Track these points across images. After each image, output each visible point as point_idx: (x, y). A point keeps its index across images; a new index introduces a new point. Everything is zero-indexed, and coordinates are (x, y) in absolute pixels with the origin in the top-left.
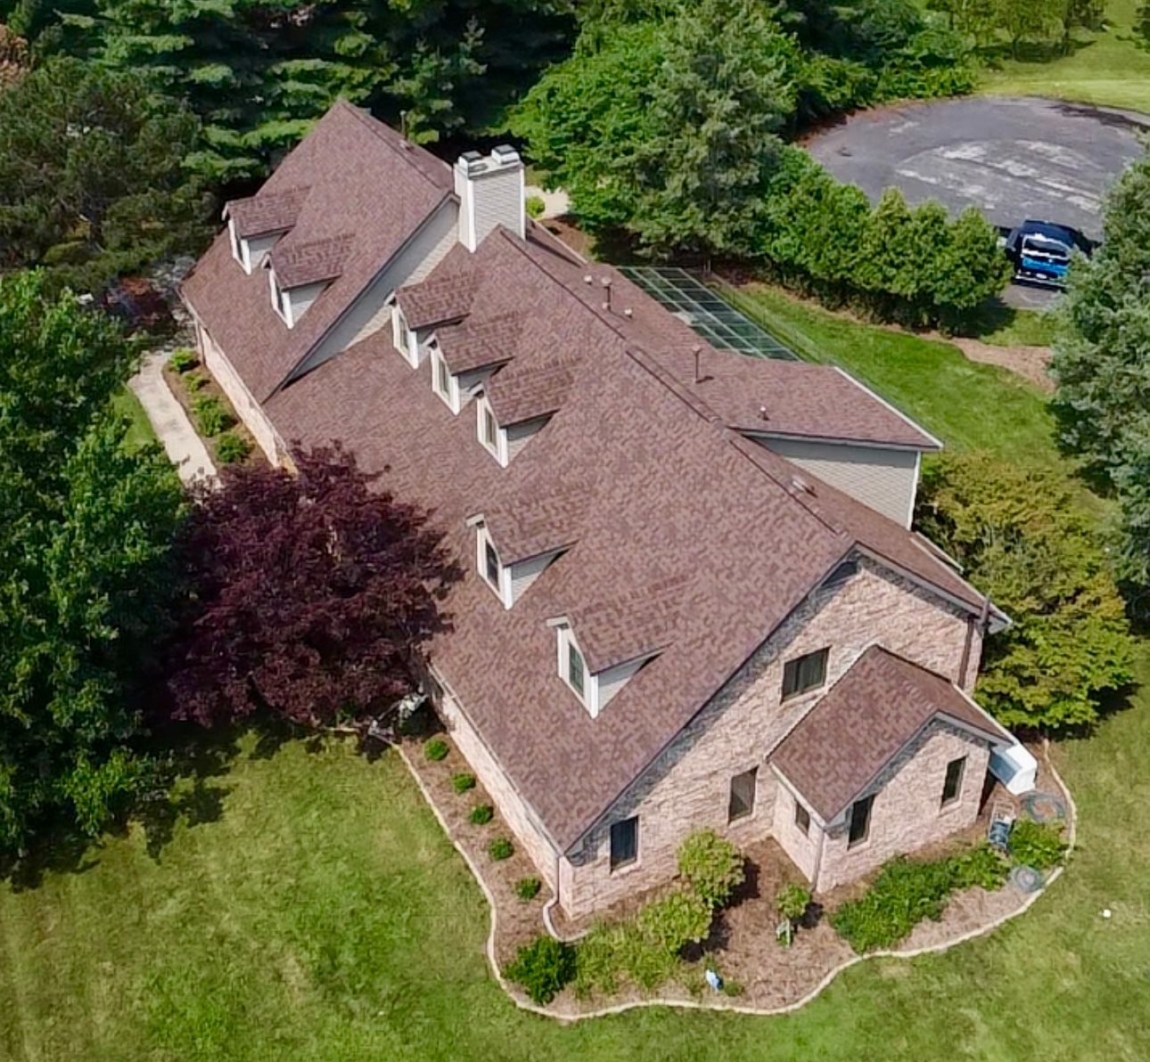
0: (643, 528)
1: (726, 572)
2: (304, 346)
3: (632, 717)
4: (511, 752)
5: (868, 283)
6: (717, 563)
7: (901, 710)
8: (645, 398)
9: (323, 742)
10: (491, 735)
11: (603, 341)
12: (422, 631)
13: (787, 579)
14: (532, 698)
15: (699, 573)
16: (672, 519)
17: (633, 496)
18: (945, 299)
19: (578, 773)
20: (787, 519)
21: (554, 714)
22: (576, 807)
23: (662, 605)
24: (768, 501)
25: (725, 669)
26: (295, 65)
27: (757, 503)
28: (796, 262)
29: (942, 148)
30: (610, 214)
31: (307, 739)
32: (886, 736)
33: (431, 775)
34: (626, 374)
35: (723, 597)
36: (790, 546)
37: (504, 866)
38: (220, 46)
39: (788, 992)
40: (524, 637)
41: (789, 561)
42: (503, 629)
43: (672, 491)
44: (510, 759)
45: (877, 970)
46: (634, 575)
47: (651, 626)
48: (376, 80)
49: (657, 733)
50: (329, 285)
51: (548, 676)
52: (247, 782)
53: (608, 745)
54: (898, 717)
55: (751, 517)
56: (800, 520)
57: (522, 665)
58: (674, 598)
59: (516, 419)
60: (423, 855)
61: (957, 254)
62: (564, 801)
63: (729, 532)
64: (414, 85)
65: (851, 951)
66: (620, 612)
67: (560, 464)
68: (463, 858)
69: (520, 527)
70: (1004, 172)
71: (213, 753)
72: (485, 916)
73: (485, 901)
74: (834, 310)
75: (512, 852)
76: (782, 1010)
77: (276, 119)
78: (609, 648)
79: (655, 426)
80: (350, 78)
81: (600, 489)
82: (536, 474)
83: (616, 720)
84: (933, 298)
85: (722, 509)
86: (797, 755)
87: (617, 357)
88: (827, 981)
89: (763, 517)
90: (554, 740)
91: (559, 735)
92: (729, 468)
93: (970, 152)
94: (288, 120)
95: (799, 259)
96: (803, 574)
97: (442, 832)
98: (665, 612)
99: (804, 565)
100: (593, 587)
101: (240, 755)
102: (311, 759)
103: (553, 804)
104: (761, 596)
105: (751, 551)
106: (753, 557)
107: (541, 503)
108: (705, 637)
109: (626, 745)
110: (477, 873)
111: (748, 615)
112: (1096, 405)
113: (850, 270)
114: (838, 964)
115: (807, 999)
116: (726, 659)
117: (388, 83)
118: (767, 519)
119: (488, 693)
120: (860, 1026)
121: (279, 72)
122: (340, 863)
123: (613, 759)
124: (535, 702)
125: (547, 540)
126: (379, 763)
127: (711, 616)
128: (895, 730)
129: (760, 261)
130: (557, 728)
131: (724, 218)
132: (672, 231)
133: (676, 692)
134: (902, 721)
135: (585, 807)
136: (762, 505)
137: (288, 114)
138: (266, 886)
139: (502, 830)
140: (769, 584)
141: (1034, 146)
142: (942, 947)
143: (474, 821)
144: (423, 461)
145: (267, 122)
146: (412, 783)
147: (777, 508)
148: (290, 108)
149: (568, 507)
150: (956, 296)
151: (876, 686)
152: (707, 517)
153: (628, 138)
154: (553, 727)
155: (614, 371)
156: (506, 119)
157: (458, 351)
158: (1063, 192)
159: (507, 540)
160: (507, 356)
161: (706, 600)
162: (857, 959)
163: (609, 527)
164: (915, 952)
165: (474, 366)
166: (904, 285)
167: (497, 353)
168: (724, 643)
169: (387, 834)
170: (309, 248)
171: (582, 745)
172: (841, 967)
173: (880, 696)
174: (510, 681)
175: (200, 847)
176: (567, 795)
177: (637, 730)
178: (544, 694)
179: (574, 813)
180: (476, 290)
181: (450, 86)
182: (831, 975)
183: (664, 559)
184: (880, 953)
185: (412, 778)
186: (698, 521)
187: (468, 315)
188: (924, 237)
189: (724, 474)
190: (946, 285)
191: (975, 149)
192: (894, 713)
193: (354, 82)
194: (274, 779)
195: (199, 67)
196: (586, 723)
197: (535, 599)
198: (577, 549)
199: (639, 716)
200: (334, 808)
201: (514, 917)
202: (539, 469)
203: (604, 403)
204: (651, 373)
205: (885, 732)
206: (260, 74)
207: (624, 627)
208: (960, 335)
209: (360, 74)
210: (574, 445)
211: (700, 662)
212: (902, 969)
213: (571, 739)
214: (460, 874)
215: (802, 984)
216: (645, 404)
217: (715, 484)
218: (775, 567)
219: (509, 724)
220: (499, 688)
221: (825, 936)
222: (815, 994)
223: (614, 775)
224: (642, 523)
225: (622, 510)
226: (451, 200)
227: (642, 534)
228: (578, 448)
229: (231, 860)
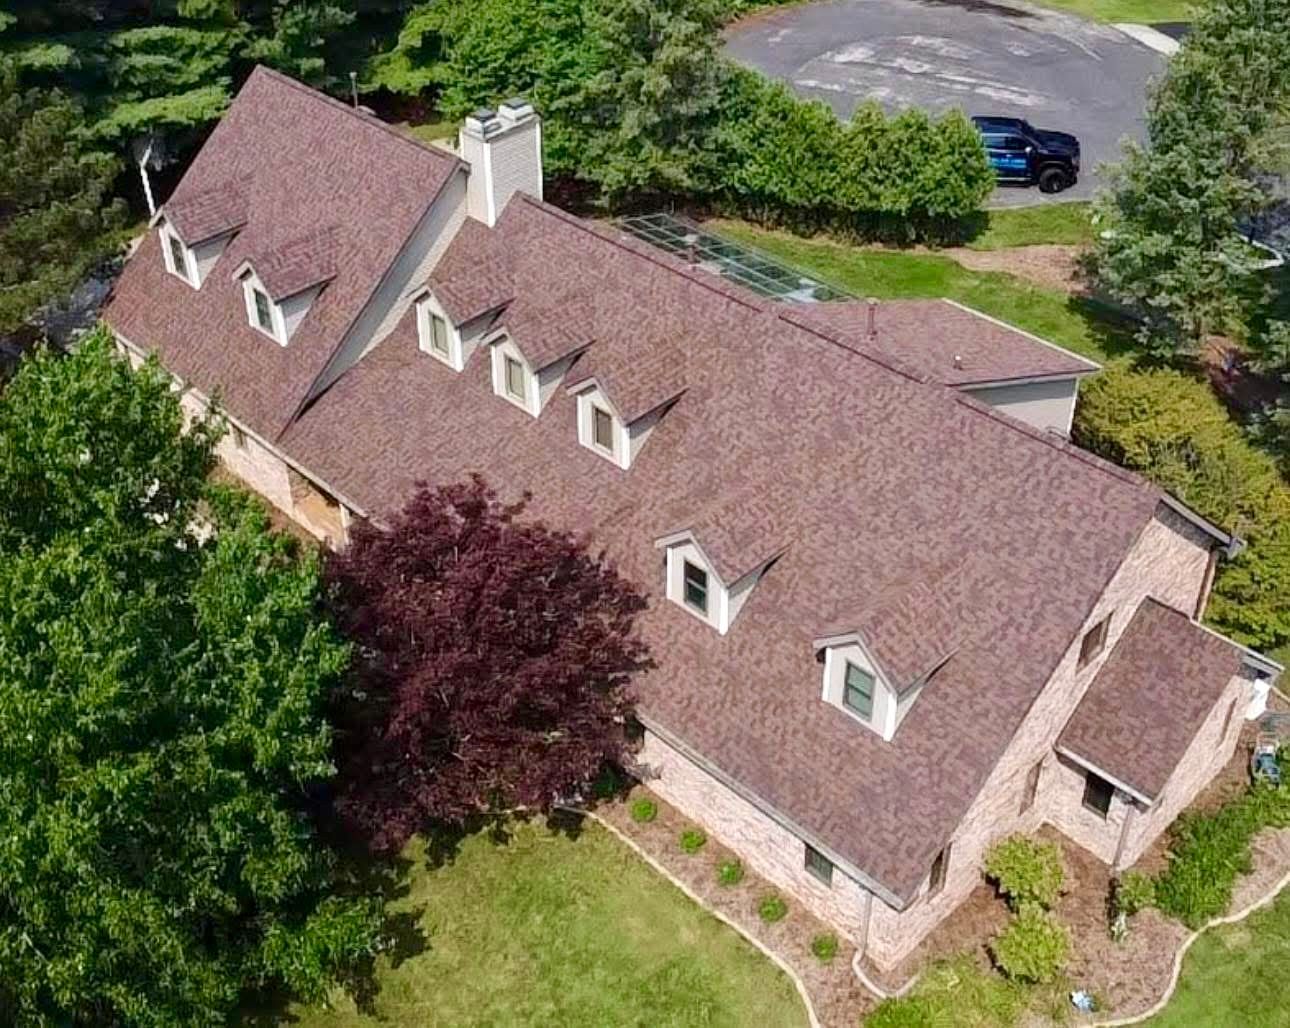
0: (876, 515)
1: (1007, 549)
2: (314, 364)
3: (941, 731)
4: (790, 799)
5: (853, 203)
6: (991, 539)
7: (1204, 662)
8: (823, 367)
9: (505, 828)
10: (754, 784)
11: (710, 309)
12: (611, 676)
13: (1091, 544)
14: (795, 732)
15: (971, 554)
16: (911, 498)
17: (849, 480)
18: (941, 209)
19: (892, 807)
20: (1066, 478)
21: (833, 744)
22: (903, 847)
23: (944, 600)
24: (1032, 462)
25: (1045, 657)
26: (137, 35)
27: (1020, 465)
28: (767, 192)
29: (829, 54)
30: (560, 164)
31: (485, 829)
32: (1195, 693)
33: (650, 840)
34: (788, 343)
35: (1012, 579)
36: (1079, 507)
37: (784, 926)
38: (47, 22)
39: (1147, 992)
40: (758, 663)
41: (1085, 524)
42: (726, 659)
43: (900, 467)
44: (791, 808)
45: (1219, 943)
46: (886, 571)
47: (939, 625)
48: (232, 42)
49: (981, 744)
50: (323, 289)
51: (809, 702)
52: (437, 898)
53: (920, 769)
54: (1203, 670)
55: (1016, 481)
56: (1083, 478)
57: (767, 694)
58: (951, 590)
59: (641, 413)
60: (687, 936)
61: (948, 159)
62: (883, 843)
63: (994, 503)
64: (276, 45)
65: (1185, 929)
66: (906, 616)
67: (734, 457)
68: (733, 928)
69: (733, 537)
70: (901, 70)
71: (379, 873)
72: (791, 990)
73: (782, 972)
74: (810, 237)
75: (785, 909)
76: (1150, 1013)
77: (125, 101)
78: (909, 661)
79: (850, 396)
80: (202, 45)
81: (802, 477)
82: (705, 474)
83: (922, 740)
84: (926, 211)
85: (974, 478)
86: (1092, 732)
87: (768, 324)
88: (1177, 969)
89: (1033, 481)
90: (843, 775)
91: (848, 768)
92: (966, 430)
93: (859, 54)
94: (140, 100)
95: (771, 188)
96: (1108, 536)
97: (694, 904)
98: (948, 605)
99: (1107, 525)
100: (833, 592)
101: (414, 868)
102: (501, 853)
103: (869, 850)
104: (1062, 568)
105: (1031, 521)
106: (1035, 526)
107: (745, 506)
108: (1006, 626)
109: (945, 765)
110: (757, 943)
111: (1055, 592)
112: (1176, 299)
113: (830, 192)
114: (1178, 947)
115: (1168, 993)
116: (1043, 647)
117: (243, 46)
118: (1039, 483)
119: (734, 735)
120: (1234, 1008)
121: (121, 44)
122: (597, 971)
123: (933, 784)
124: (801, 735)
125: (762, 548)
126: (583, 840)
127: (1006, 601)
128: (1203, 684)
129: (719, 196)
130: (842, 760)
131: (683, 153)
132: (633, 175)
133: (990, 695)
134: (1209, 674)
135: (914, 845)
136: (1025, 467)
137: (138, 94)
138: (522, 1020)
139: (761, 885)
140: (1068, 554)
141: (918, 40)
142: (1266, 900)
143: (727, 882)
144: (519, 478)
145: (115, 106)
146: (631, 855)
147: (1047, 467)
148: (140, 87)
149: (773, 505)
150: (952, 205)
151: (1165, 641)
152: (959, 490)
153: (566, 76)
154: (836, 761)
155: (769, 341)
156: (374, 73)
157: (535, 344)
158: (969, 84)
159: (724, 556)
160: (587, 341)
161: (992, 583)
162: (1194, 936)
163: (829, 520)
164: (1245, 913)
165: (556, 358)
166: (893, 200)
167: (576, 339)
168: (1034, 629)
169: (635, 922)
170: (295, 248)
171: (885, 775)
172: (1184, 948)
173: (1172, 651)
174: (758, 716)
175: (418, 992)
176: (886, 835)
177: (954, 745)
178: (810, 724)
179: (902, 855)
180: (513, 270)
181: (321, 41)
182: (1178, 960)
183: (917, 547)
184: (1212, 923)
185: (629, 847)
186: (949, 498)
187: (511, 301)
188: (910, 146)
189: (964, 439)
190: (941, 194)
191: (861, 50)
192: (1196, 667)
193: (207, 48)
194: (469, 887)
195: (27, 50)
196: (880, 749)
197: (756, 616)
198: (794, 551)
199: (950, 729)
200: (559, 907)
201: (824, 983)
202: (706, 467)
203: (770, 381)
204: (821, 336)
205: (1192, 689)
206: (100, 51)
207: (916, 633)
208: (949, 246)
209: (213, 39)
210: (746, 433)
211: (1010, 655)
212: (1241, 934)
213: (866, 771)
214: (738, 948)
215: (1157, 978)
216: (827, 372)
217: (956, 451)
218: (1069, 534)
219: (774, 767)
220: (746, 728)
221: (1151, 919)
222: (1173, 984)
223: (941, 802)
224: (871, 509)
225: (840, 497)
226: (461, 170)
227: (877, 521)
228: (752, 433)
229: (464, 998)
